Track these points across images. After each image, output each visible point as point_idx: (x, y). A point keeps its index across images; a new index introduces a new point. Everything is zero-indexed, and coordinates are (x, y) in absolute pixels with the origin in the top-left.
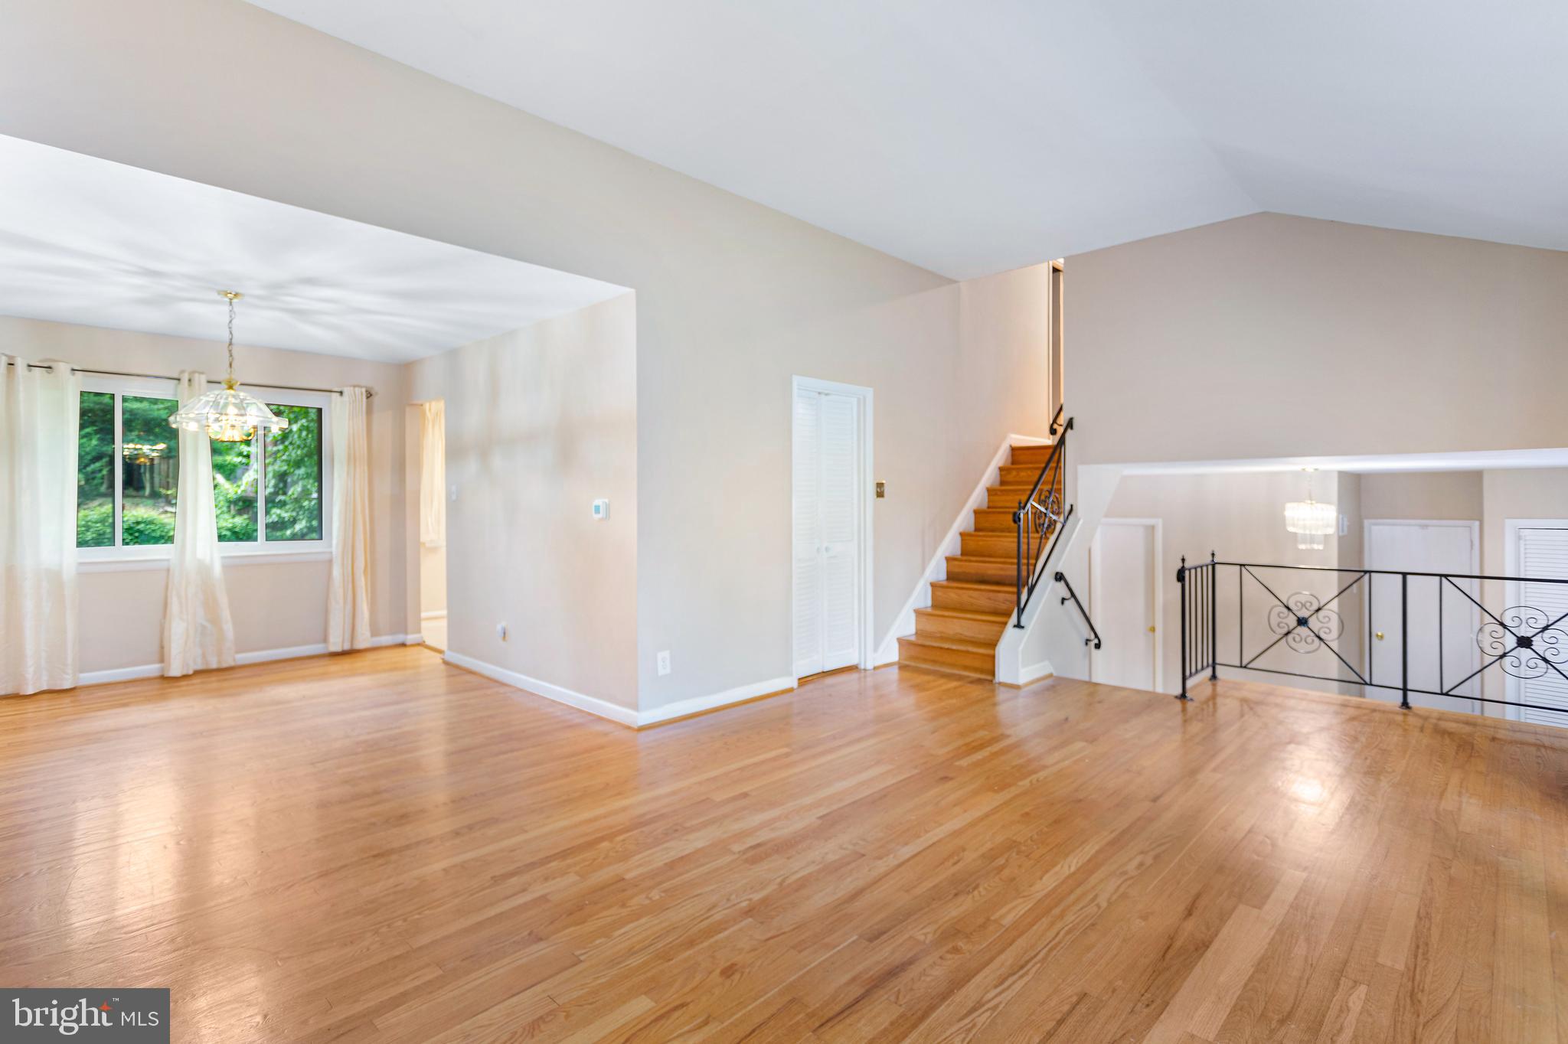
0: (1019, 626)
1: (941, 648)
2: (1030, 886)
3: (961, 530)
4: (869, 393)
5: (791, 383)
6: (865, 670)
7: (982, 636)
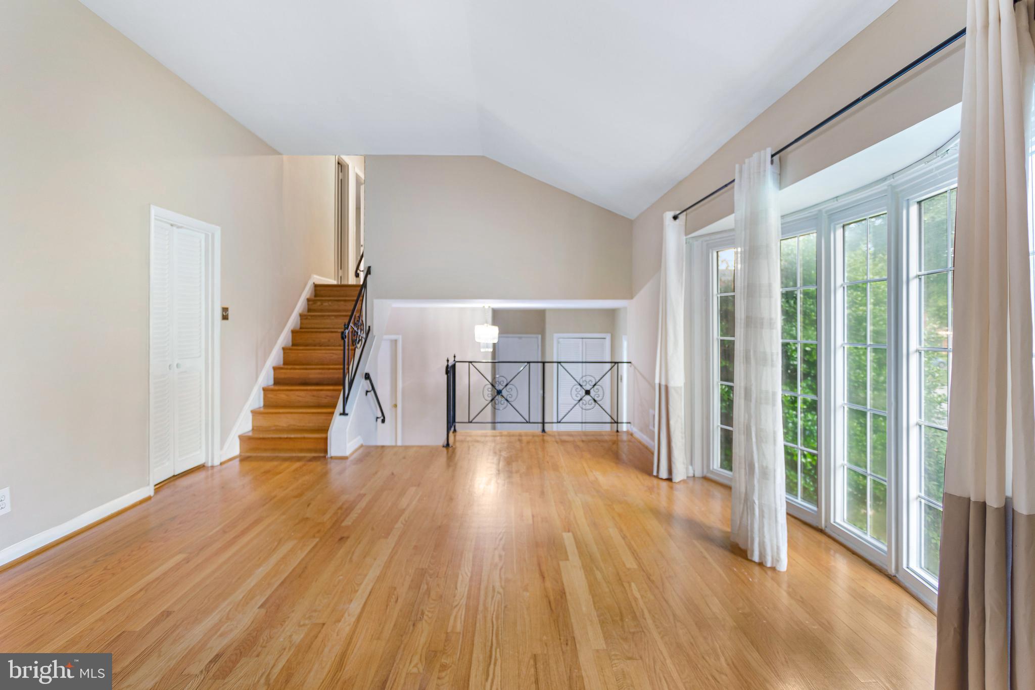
0: (344, 414)
1: (280, 438)
2: (454, 597)
3: (283, 346)
4: (218, 231)
5: (149, 212)
6: (213, 467)
7: (311, 425)
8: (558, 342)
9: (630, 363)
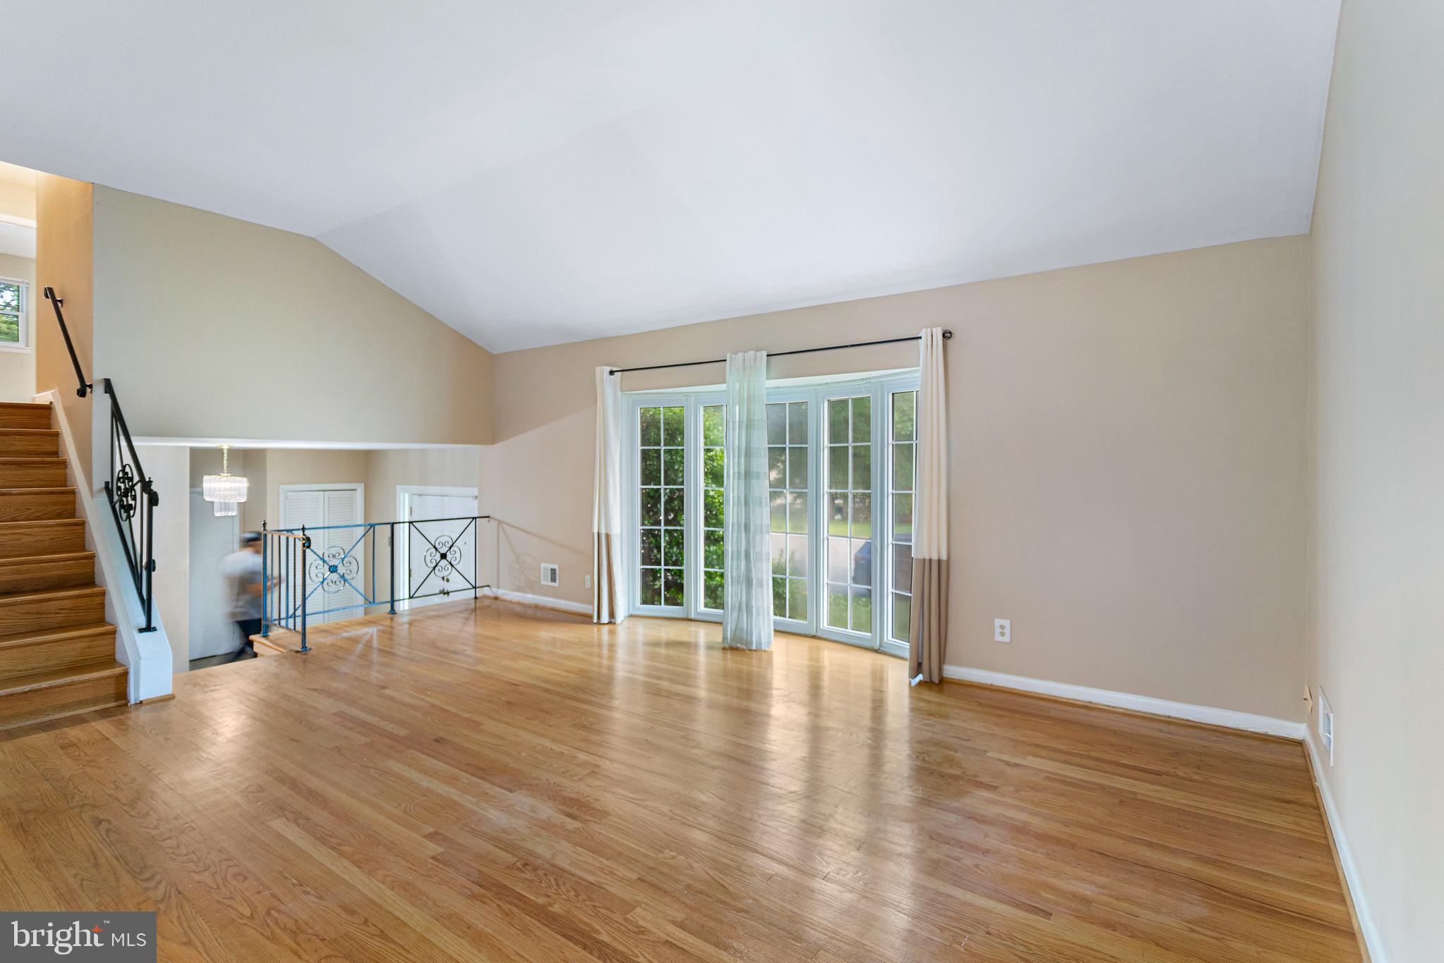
0: (148, 628)
8: (287, 498)
9: (488, 517)
